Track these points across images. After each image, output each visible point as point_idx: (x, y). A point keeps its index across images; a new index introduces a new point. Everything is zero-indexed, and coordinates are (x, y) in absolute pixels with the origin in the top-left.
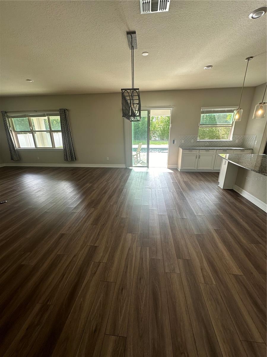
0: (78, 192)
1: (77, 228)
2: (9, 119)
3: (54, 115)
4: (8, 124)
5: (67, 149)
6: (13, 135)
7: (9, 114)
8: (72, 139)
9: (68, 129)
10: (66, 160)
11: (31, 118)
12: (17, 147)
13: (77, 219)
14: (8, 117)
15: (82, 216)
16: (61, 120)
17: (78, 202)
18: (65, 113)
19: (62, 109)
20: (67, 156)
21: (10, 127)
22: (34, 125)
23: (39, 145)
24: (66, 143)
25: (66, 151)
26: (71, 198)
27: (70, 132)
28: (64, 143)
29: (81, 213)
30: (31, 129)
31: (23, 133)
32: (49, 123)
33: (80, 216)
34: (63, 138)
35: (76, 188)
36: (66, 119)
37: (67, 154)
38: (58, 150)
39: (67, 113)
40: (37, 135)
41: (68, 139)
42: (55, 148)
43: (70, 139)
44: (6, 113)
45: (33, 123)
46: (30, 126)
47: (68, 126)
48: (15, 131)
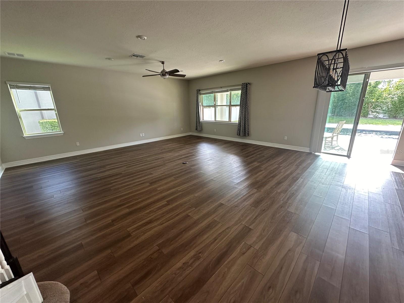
0: (243, 169)
1: (236, 203)
2: (201, 96)
3: (237, 89)
4: (199, 100)
5: (242, 124)
6: (201, 108)
7: (202, 92)
8: (249, 114)
9: (246, 103)
10: (239, 134)
11: (217, 94)
12: (201, 120)
13: (237, 195)
14: (201, 94)
15: (243, 194)
16: (241, 94)
17: (242, 179)
18: (247, 87)
19: (244, 83)
20: (240, 131)
21: (200, 102)
22: (217, 100)
23: (218, 119)
24: (242, 118)
25: (240, 125)
26: (236, 173)
27: (248, 107)
28: (240, 118)
29: (242, 190)
30: (215, 104)
31: (208, 107)
32: (230, 97)
33: (241, 193)
34: (240, 112)
35: (243, 164)
36: (246, 93)
37: (240, 129)
38: (233, 124)
39: (249, 87)
40: (218, 109)
41: (245, 114)
42: (231, 122)
43: (247, 113)
44: (200, 90)
45: (217, 98)
46: (214, 101)
47: (247, 100)
48: (203, 106)
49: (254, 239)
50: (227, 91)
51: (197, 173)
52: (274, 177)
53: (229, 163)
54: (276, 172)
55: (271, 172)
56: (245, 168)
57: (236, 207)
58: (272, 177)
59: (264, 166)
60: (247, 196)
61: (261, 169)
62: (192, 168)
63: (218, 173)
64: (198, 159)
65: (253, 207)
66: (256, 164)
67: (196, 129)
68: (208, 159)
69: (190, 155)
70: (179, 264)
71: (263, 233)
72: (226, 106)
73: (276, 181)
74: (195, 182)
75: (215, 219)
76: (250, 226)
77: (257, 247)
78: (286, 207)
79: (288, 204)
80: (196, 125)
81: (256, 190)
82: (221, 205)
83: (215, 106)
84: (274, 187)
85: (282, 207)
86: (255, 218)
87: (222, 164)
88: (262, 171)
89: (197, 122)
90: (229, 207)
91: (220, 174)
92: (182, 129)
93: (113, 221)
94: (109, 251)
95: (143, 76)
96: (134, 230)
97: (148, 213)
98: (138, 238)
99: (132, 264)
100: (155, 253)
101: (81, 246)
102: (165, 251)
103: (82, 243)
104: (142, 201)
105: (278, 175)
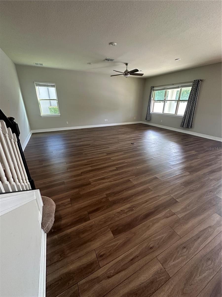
0: (181, 155)
1: (169, 180)
2: (154, 92)
3: (188, 86)
4: (152, 95)
5: (187, 117)
6: (152, 102)
7: (155, 89)
8: (195, 109)
9: (195, 99)
10: (182, 126)
11: (168, 90)
12: (151, 112)
13: (171, 173)
14: (154, 90)
15: (176, 173)
16: (191, 90)
17: (177, 163)
18: (198, 84)
19: (196, 80)
20: (184, 123)
21: (152, 97)
22: (168, 96)
23: (166, 111)
24: (188, 112)
25: (185, 118)
26: (173, 157)
27: (196, 102)
28: (186, 112)
29: (176, 171)
30: (165, 99)
31: (158, 102)
32: (180, 94)
33: (174, 172)
34: (187, 107)
35: (181, 151)
36: (197, 89)
37: (184, 121)
38: (179, 117)
39: (201, 83)
40: (168, 103)
41: (191, 108)
42: (177, 114)
43: (193, 108)
44: (153, 87)
45: (168, 94)
46: (165, 96)
47: (196, 96)
48: (154, 100)
49: (179, 210)
50: (178, 87)
51: (141, 152)
52: (208, 165)
53: (169, 148)
54: (213, 162)
55: (207, 161)
56: (183, 154)
57: (168, 182)
58: (207, 165)
59: (201, 155)
60: (180, 176)
61: (198, 157)
62: (138, 148)
63: (158, 154)
64: (144, 142)
65: (183, 185)
66: (193, 152)
67: (146, 119)
68: (152, 143)
69: (138, 138)
70: (119, 210)
71: (188, 207)
72: (174, 101)
73: (211, 170)
74: (138, 158)
75: (149, 187)
76: (177, 198)
77: (180, 216)
78: (215, 193)
79: (218, 190)
80: (147, 115)
81: (189, 173)
82: (156, 178)
83: (164, 101)
84: (207, 174)
85: (211, 192)
86: (183, 194)
87: (163, 148)
88: (198, 158)
89: (147, 113)
90: (162, 181)
91: (159, 156)
92: (135, 118)
93: (82, 173)
94: (77, 190)
95: (111, 76)
96: (93, 181)
97: (103, 173)
98: (95, 187)
99: (89, 201)
100: (103, 198)
101: (63, 183)
102: (111, 199)
103: (65, 181)
104: (100, 165)
105: (213, 165)
